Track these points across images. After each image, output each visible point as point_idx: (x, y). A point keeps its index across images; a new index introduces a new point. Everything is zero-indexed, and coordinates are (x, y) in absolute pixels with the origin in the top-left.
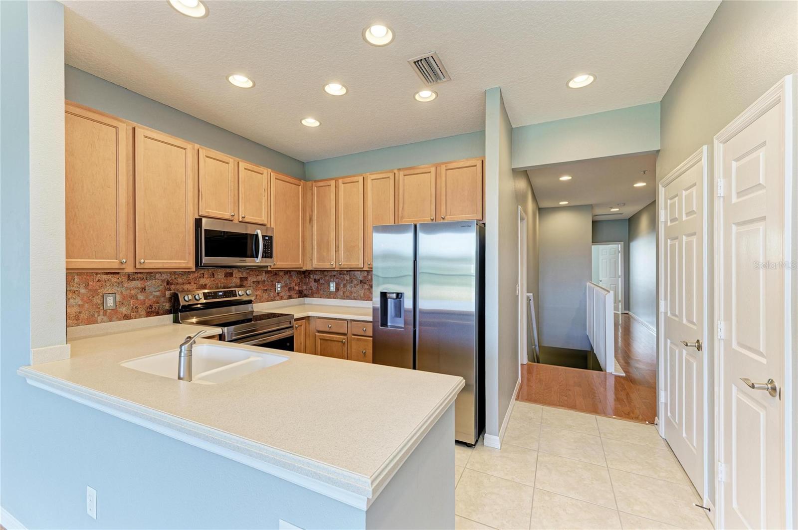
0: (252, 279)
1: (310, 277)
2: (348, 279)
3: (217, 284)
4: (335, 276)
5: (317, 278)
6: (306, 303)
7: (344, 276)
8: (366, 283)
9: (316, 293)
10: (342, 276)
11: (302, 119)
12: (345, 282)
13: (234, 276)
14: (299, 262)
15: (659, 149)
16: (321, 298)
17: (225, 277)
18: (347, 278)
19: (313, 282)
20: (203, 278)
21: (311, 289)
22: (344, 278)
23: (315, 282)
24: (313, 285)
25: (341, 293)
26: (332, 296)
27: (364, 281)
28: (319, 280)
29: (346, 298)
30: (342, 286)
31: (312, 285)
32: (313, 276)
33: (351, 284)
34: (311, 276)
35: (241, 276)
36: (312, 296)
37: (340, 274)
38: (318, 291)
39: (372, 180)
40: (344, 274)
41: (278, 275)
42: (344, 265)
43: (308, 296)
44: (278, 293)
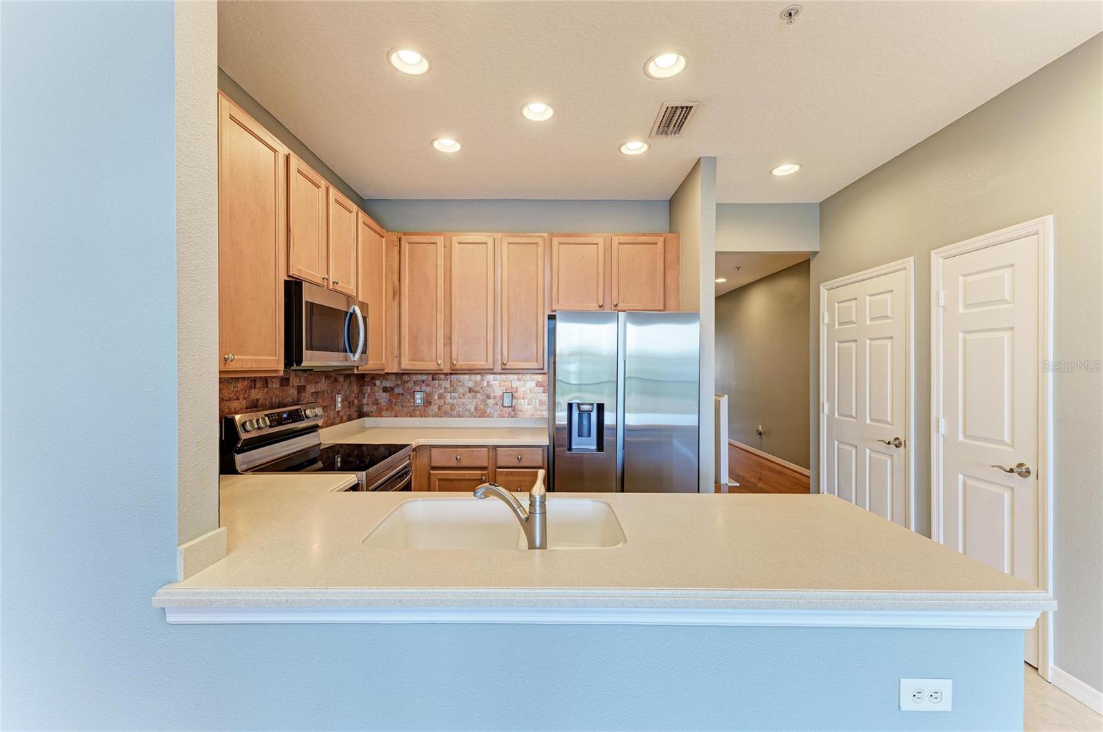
0: (311, 389)
1: (375, 385)
2: (449, 386)
3: (271, 398)
4: (423, 382)
5: (388, 386)
6: (366, 425)
7: (441, 382)
8: (479, 392)
9: (387, 410)
10: (437, 382)
11: (434, 140)
12: (442, 391)
13: (291, 384)
14: (382, 360)
15: (818, 250)
16: (396, 416)
17: (280, 386)
18: (446, 384)
19: (381, 391)
20: (255, 388)
21: (376, 402)
22: (439, 385)
23: (384, 391)
24: (383, 398)
25: (434, 408)
26: (418, 412)
27: (476, 389)
28: (393, 389)
29: (443, 415)
30: (436, 398)
31: (379, 397)
32: (381, 382)
33: (453, 394)
34: (378, 383)
35: (299, 384)
36: (379, 414)
37: (433, 379)
38: (391, 406)
39: (510, 243)
40: (440, 380)
41: (339, 381)
42: (461, 365)
43: (371, 414)
44: (338, 412)
